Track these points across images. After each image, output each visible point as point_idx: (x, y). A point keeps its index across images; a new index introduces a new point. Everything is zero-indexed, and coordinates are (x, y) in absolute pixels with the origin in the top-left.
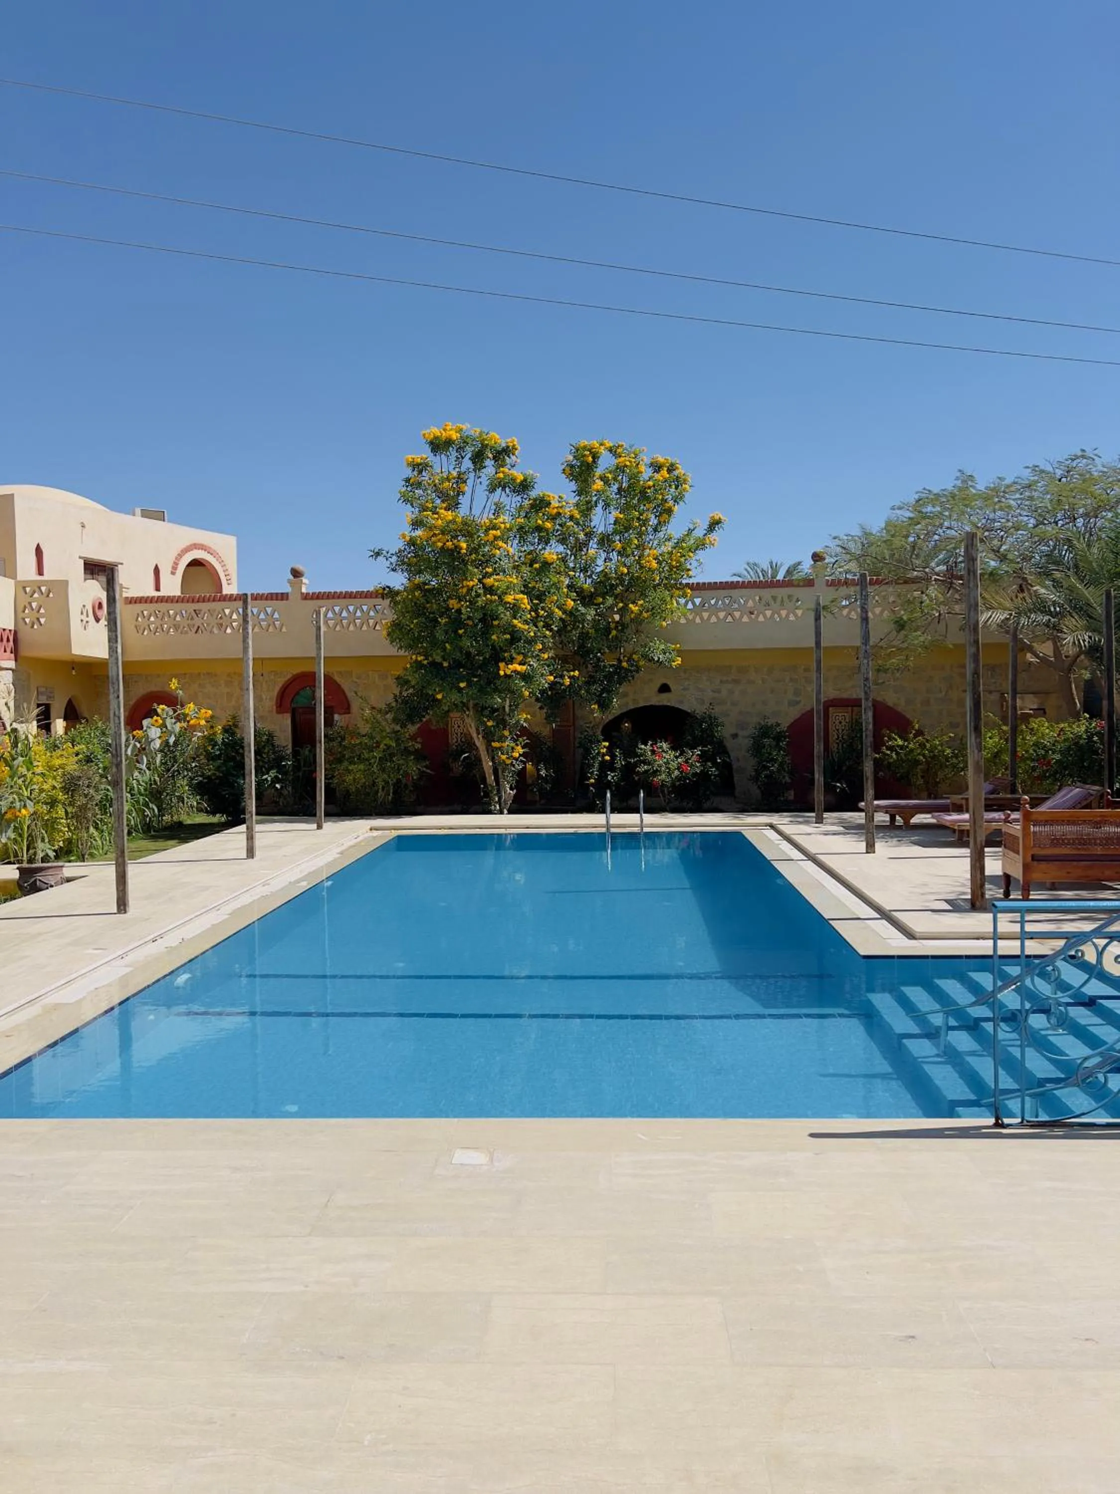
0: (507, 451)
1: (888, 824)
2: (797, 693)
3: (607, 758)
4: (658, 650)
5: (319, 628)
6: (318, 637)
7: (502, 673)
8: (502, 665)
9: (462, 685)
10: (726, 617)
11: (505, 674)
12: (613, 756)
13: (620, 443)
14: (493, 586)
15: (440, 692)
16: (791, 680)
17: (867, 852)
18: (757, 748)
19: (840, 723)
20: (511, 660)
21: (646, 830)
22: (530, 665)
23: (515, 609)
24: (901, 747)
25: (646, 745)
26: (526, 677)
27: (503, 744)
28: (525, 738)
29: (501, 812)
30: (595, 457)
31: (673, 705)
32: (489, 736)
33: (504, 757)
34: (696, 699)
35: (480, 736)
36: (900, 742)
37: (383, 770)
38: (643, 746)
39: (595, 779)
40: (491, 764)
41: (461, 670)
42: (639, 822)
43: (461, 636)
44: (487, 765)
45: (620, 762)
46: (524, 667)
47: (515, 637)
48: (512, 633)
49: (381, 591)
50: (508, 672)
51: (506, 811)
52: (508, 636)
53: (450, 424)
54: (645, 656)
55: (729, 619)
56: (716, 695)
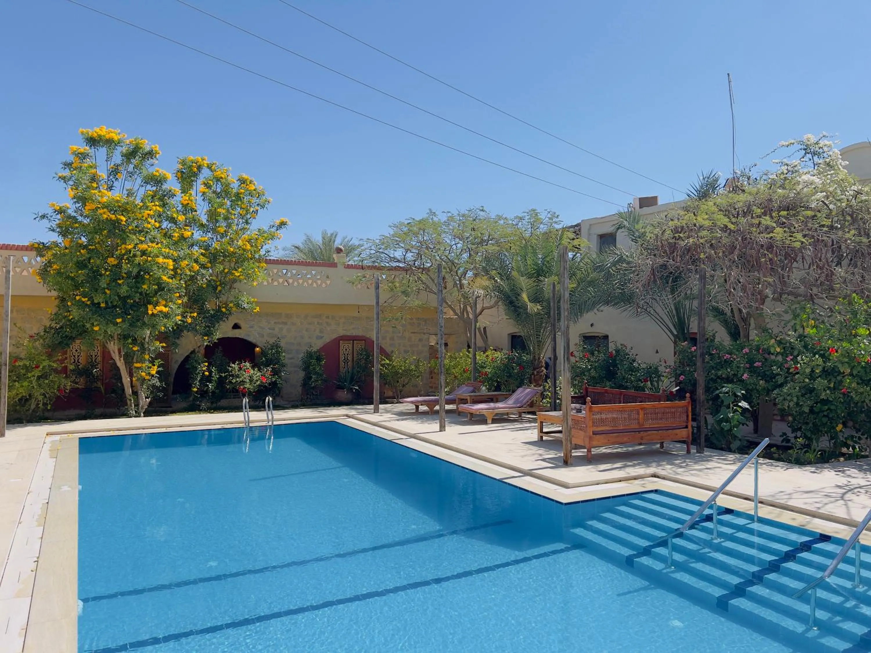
0: (151, 154)
1: (414, 411)
2: (321, 331)
3: (207, 373)
4: (245, 300)
5: (8, 272)
6: (7, 279)
7: (150, 312)
8: (150, 307)
9: (119, 320)
10: (283, 282)
11: (153, 313)
12: (210, 372)
13: (214, 162)
14: (147, 250)
15: (98, 325)
16: (318, 323)
17: (440, 431)
18: (307, 367)
19: (346, 350)
20: (156, 304)
21: (275, 423)
22: (171, 308)
23: (164, 268)
24: (388, 364)
25: (235, 364)
26: (166, 316)
27: (144, 365)
28: (160, 360)
29: (138, 416)
30: (199, 168)
31: (242, 337)
32: (129, 359)
33: (143, 374)
34: (258, 334)
35: (122, 359)
36: (388, 362)
37: (40, 386)
38: (233, 365)
39: (197, 388)
40: (129, 379)
41: (118, 309)
42: (266, 418)
43: (120, 285)
44: (126, 380)
45: (215, 376)
46: (167, 309)
47: (161, 287)
48: (159, 284)
49: (36, 246)
50: (155, 312)
51: (142, 415)
52: (156, 287)
53: (105, 127)
54: (238, 305)
55: (286, 284)
56: (271, 331)
